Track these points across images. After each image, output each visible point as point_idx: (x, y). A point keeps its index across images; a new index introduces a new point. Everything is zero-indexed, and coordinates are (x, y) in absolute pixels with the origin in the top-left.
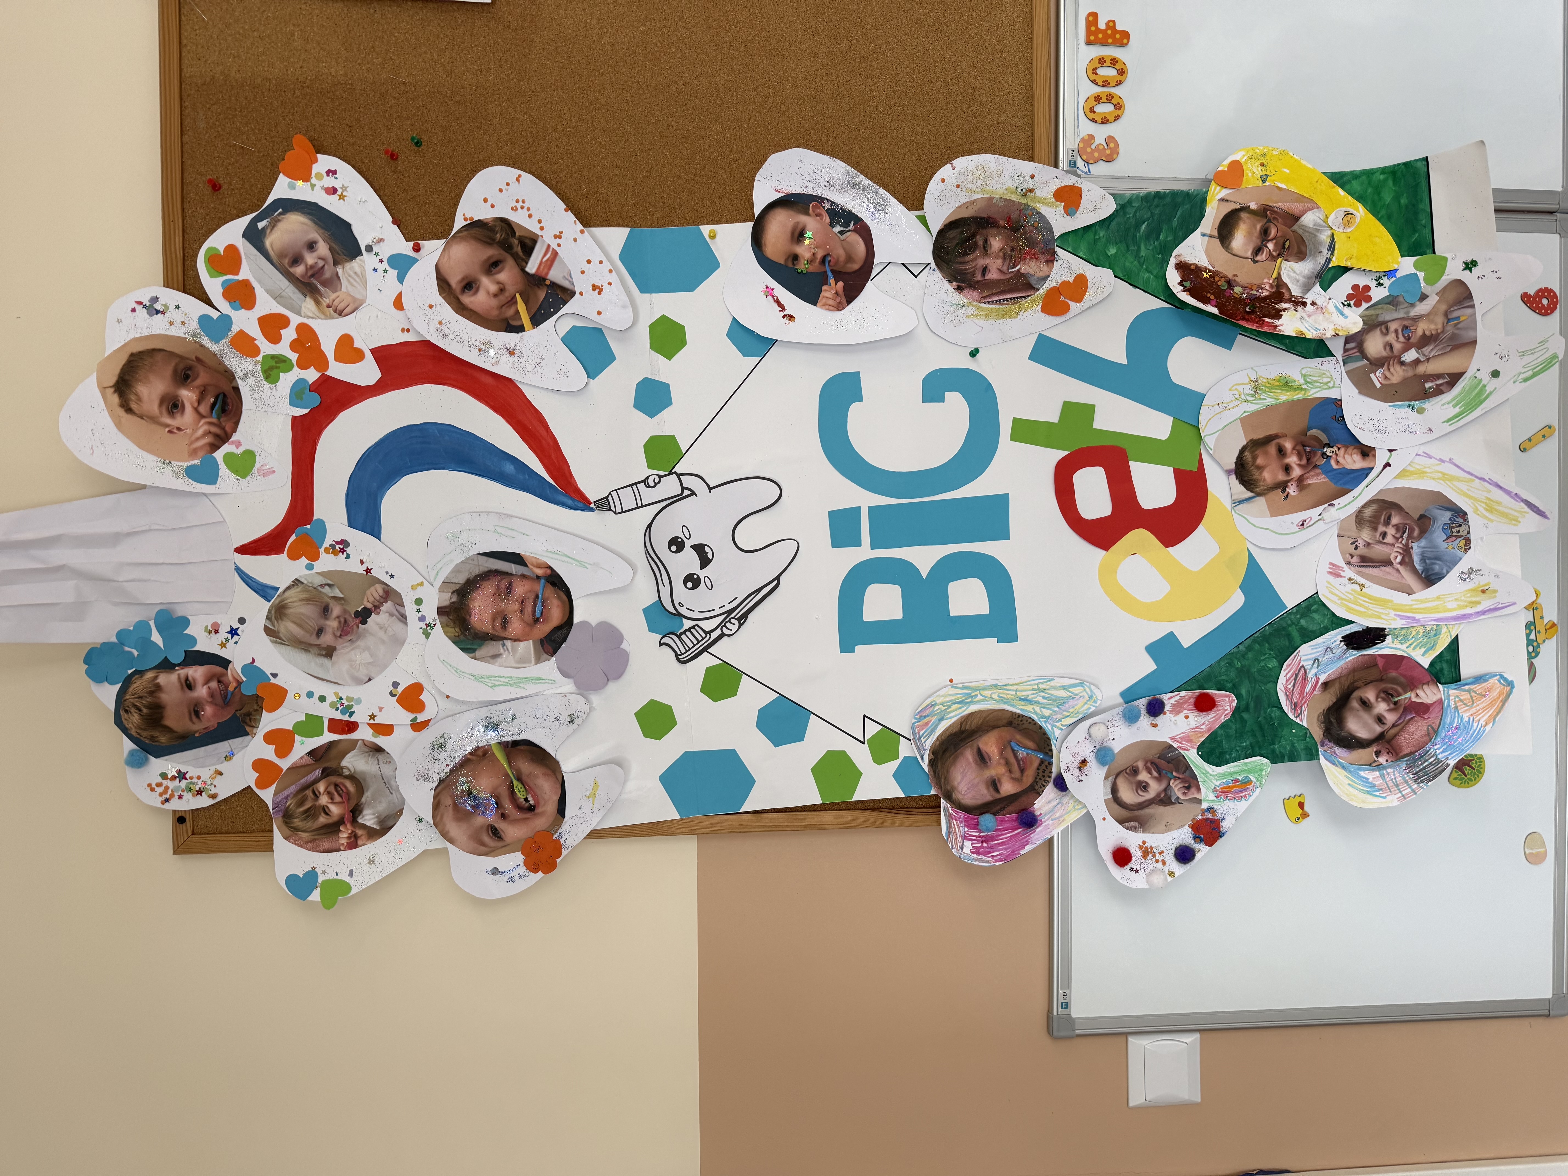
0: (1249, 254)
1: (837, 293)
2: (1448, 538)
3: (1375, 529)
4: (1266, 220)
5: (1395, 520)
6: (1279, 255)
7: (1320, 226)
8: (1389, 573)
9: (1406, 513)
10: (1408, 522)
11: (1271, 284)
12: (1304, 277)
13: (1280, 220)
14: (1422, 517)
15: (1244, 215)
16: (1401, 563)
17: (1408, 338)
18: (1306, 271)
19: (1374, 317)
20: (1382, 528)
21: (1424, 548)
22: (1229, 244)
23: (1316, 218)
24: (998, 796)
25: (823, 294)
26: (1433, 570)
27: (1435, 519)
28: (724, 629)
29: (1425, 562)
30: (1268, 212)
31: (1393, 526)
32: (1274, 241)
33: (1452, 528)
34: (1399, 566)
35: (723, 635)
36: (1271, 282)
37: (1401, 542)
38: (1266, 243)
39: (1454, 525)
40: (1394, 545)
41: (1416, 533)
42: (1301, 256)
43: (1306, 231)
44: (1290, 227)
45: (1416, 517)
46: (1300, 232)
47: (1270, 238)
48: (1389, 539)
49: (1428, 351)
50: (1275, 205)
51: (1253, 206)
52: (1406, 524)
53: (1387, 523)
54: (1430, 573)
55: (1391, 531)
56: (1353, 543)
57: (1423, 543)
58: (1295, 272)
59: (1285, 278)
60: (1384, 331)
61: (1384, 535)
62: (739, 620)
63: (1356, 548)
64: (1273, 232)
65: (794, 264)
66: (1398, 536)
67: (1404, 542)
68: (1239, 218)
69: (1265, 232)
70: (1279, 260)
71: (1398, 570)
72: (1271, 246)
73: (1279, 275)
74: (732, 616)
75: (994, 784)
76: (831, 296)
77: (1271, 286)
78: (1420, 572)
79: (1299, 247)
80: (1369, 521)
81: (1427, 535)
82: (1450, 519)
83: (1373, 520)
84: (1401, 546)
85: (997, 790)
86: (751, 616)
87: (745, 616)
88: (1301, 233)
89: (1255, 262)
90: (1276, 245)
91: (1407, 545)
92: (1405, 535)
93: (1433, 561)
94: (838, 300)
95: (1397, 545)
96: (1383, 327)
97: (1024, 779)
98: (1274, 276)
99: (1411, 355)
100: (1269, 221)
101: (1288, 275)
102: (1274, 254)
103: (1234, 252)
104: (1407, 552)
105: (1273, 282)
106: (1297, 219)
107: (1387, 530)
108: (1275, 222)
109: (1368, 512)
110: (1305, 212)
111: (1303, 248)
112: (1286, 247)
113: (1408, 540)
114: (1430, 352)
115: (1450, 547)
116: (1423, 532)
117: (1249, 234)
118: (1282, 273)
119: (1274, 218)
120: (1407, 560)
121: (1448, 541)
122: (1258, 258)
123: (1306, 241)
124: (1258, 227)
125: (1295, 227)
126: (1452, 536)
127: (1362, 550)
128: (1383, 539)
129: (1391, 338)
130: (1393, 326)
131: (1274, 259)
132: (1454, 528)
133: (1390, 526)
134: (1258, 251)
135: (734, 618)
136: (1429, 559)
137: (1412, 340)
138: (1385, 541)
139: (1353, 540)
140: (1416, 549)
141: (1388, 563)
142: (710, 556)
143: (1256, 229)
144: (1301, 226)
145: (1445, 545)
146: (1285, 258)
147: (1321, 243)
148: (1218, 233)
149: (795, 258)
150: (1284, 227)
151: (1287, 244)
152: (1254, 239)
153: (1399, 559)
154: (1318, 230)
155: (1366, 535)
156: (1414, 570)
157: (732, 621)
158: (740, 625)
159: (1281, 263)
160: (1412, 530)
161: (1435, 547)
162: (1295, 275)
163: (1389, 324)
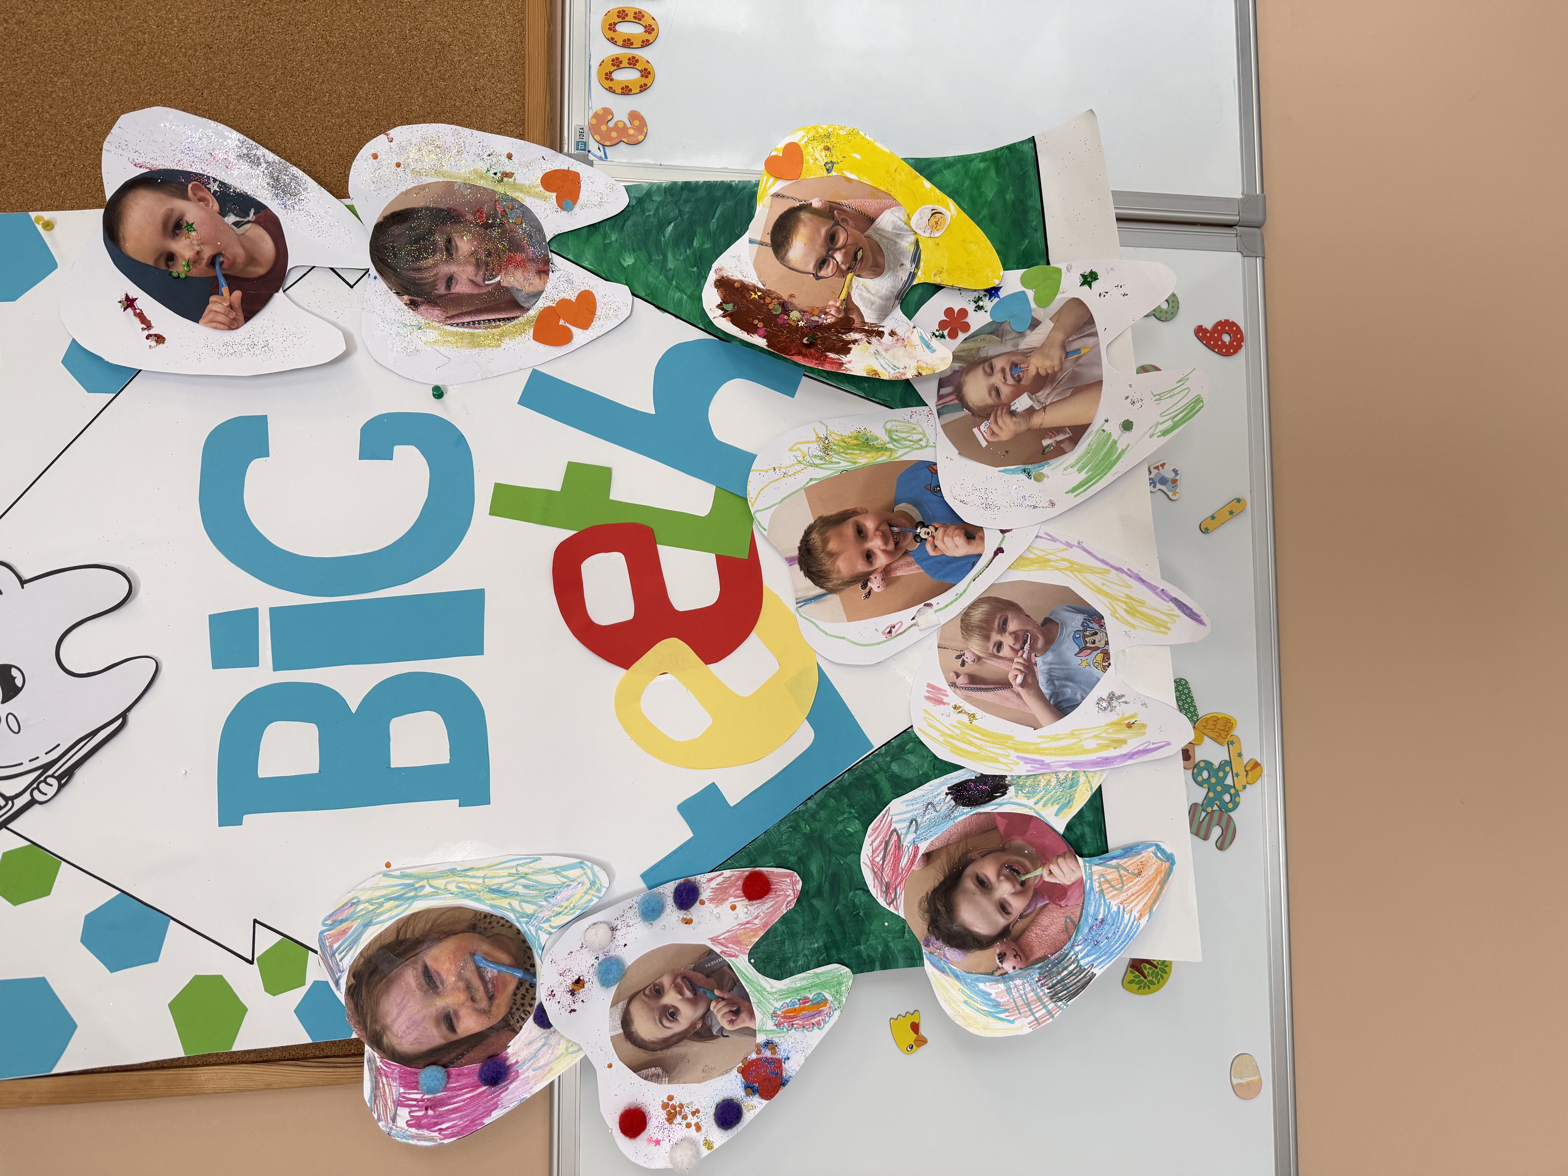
0: (811, 267)
1: (231, 306)
2: (1081, 650)
3: (987, 638)
4: (833, 222)
5: (1013, 626)
6: (849, 269)
7: (901, 229)
8: (1007, 699)
9: (1027, 616)
10: (1029, 628)
11: (838, 308)
12: (881, 298)
13: (851, 222)
14: (1047, 621)
15: (804, 216)
16: (1022, 685)
17: (1019, 380)
18: (884, 290)
19: (974, 352)
20: (995, 637)
21: (1051, 664)
22: (786, 254)
23: (895, 218)
24: (454, 1038)
25: (210, 307)
26: (1064, 695)
27: (1064, 624)
28: (36, 793)
29: (1053, 684)
30: (835, 212)
31: (1011, 634)
32: (843, 251)
33: (1085, 636)
34: (1020, 689)
35: (33, 802)
36: (838, 304)
37: (1022, 656)
38: (833, 253)
39: (1087, 633)
40: (1012, 660)
41: (1040, 643)
42: (877, 270)
43: (883, 236)
44: (863, 231)
45: (1040, 621)
46: (876, 237)
47: (838, 245)
48: (1006, 652)
49: (1044, 396)
50: (844, 202)
51: (816, 203)
52: (1027, 631)
53: (1003, 629)
54: (1060, 699)
55: (1008, 641)
56: (958, 657)
57: (1049, 657)
58: (869, 292)
59: (856, 300)
60: (988, 370)
61: (999, 646)
62: (59, 778)
63: (963, 664)
64: (842, 239)
65: (168, 266)
66: (1017, 647)
67: (1025, 656)
68: (798, 220)
69: (832, 238)
70: (849, 276)
71: (1018, 695)
72: (838, 256)
73: (849, 295)
74: (50, 772)
75: (448, 1020)
76: (222, 311)
77: (838, 310)
78: (1047, 697)
79: (874, 258)
80: (978, 627)
81: (1054, 646)
82: (1083, 625)
83: (984, 625)
84: (1021, 661)
85: (452, 1028)
86: (80, 774)
87: (70, 773)
88: (877, 239)
89: (818, 278)
90: (845, 255)
91: (1029, 660)
92: (1027, 647)
93: (1064, 682)
94: (233, 315)
95: (1016, 660)
96: (986, 365)
97: (494, 1009)
98: (843, 296)
99: (1023, 403)
100: (837, 223)
101: (860, 295)
102: (843, 267)
103: (791, 266)
104: (1029, 669)
105: (841, 305)
106: (871, 220)
107: (1002, 639)
108: (844, 225)
109: (977, 615)
110: (882, 210)
111: (880, 260)
112: (859, 258)
113: (1030, 653)
114: (1046, 398)
115: (1084, 664)
116: (1049, 642)
117: (811, 240)
118: (852, 294)
119: (844, 220)
120: (1030, 680)
121: (1081, 654)
122: (822, 273)
123: (884, 250)
124: (823, 231)
125: (870, 232)
126: (1086, 648)
127: (971, 667)
128: (998, 651)
129: (997, 379)
130: (999, 364)
131: (843, 274)
132: (1088, 636)
133: (1007, 634)
134: (822, 263)
135: (52, 776)
136: (1059, 679)
137: (1023, 382)
138: (1001, 654)
139: (958, 653)
140: (1041, 664)
141: (1005, 684)
142: (19, 682)
143: (820, 234)
144: (875, 230)
145: (1077, 660)
146: (857, 274)
147: (902, 253)
148: (772, 241)
149: (171, 257)
150: (855, 231)
151: (860, 254)
152: (817, 247)
153: (1020, 679)
154: (898, 235)
155: (975, 646)
156: (1040, 695)
157: (49, 780)
158: (61, 787)
159: (851, 280)
160: (1034, 639)
161: (1065, 663)
162: (869, 295)
163: (994, 361)
